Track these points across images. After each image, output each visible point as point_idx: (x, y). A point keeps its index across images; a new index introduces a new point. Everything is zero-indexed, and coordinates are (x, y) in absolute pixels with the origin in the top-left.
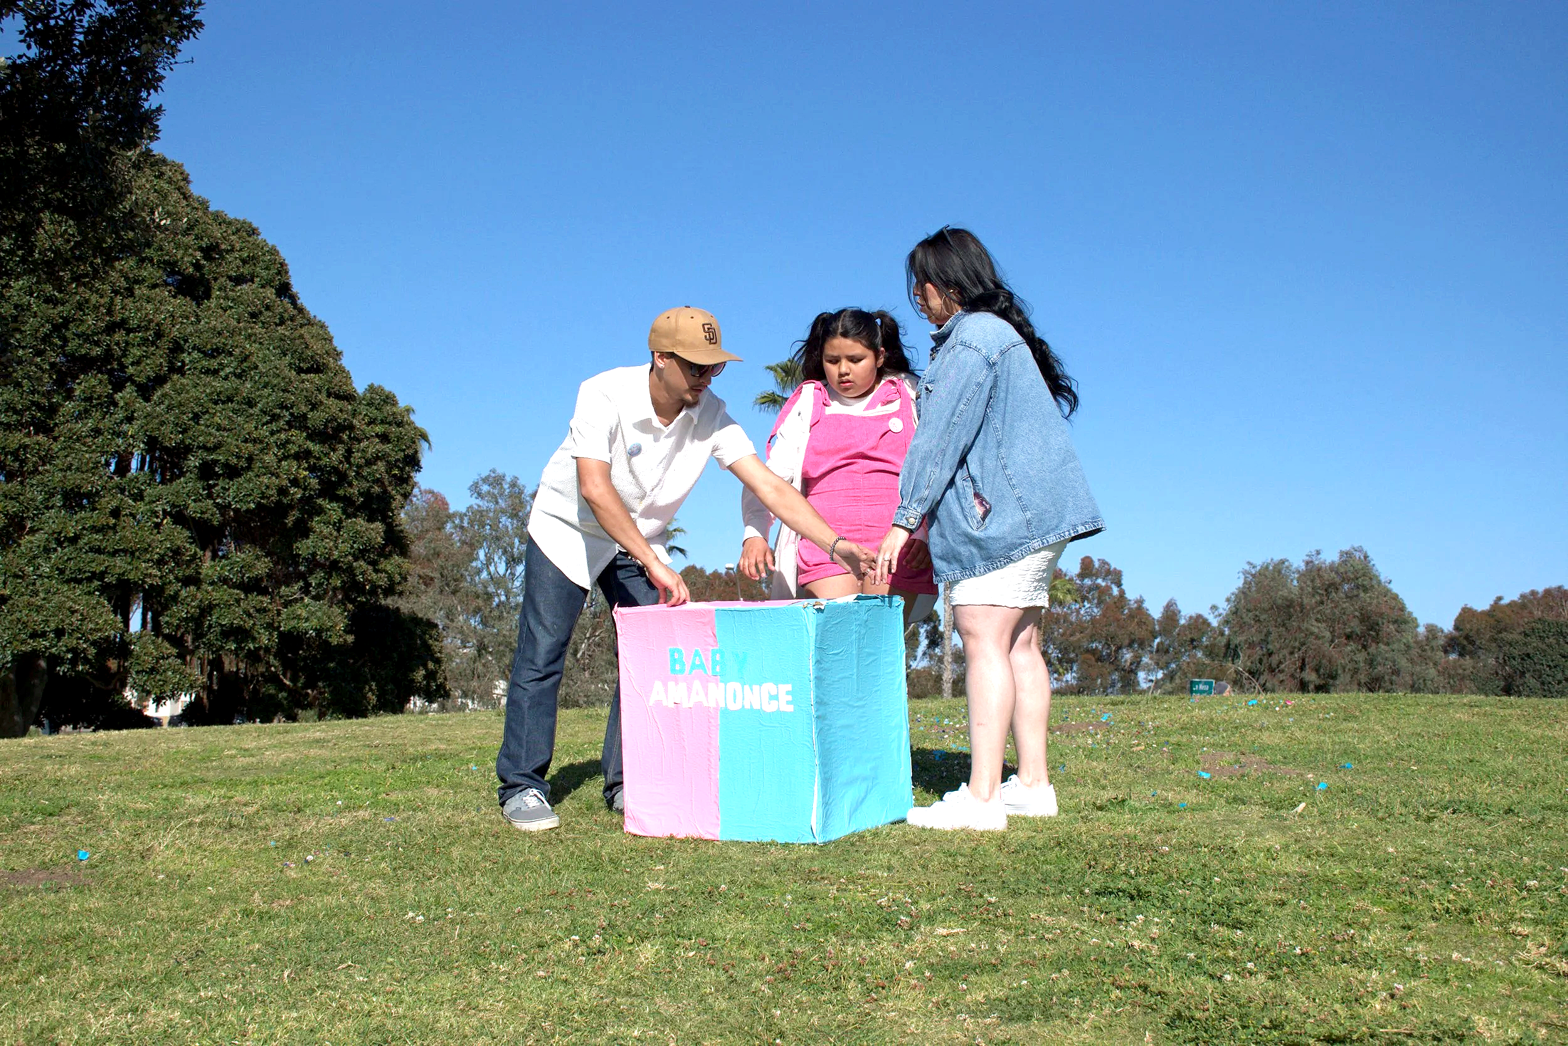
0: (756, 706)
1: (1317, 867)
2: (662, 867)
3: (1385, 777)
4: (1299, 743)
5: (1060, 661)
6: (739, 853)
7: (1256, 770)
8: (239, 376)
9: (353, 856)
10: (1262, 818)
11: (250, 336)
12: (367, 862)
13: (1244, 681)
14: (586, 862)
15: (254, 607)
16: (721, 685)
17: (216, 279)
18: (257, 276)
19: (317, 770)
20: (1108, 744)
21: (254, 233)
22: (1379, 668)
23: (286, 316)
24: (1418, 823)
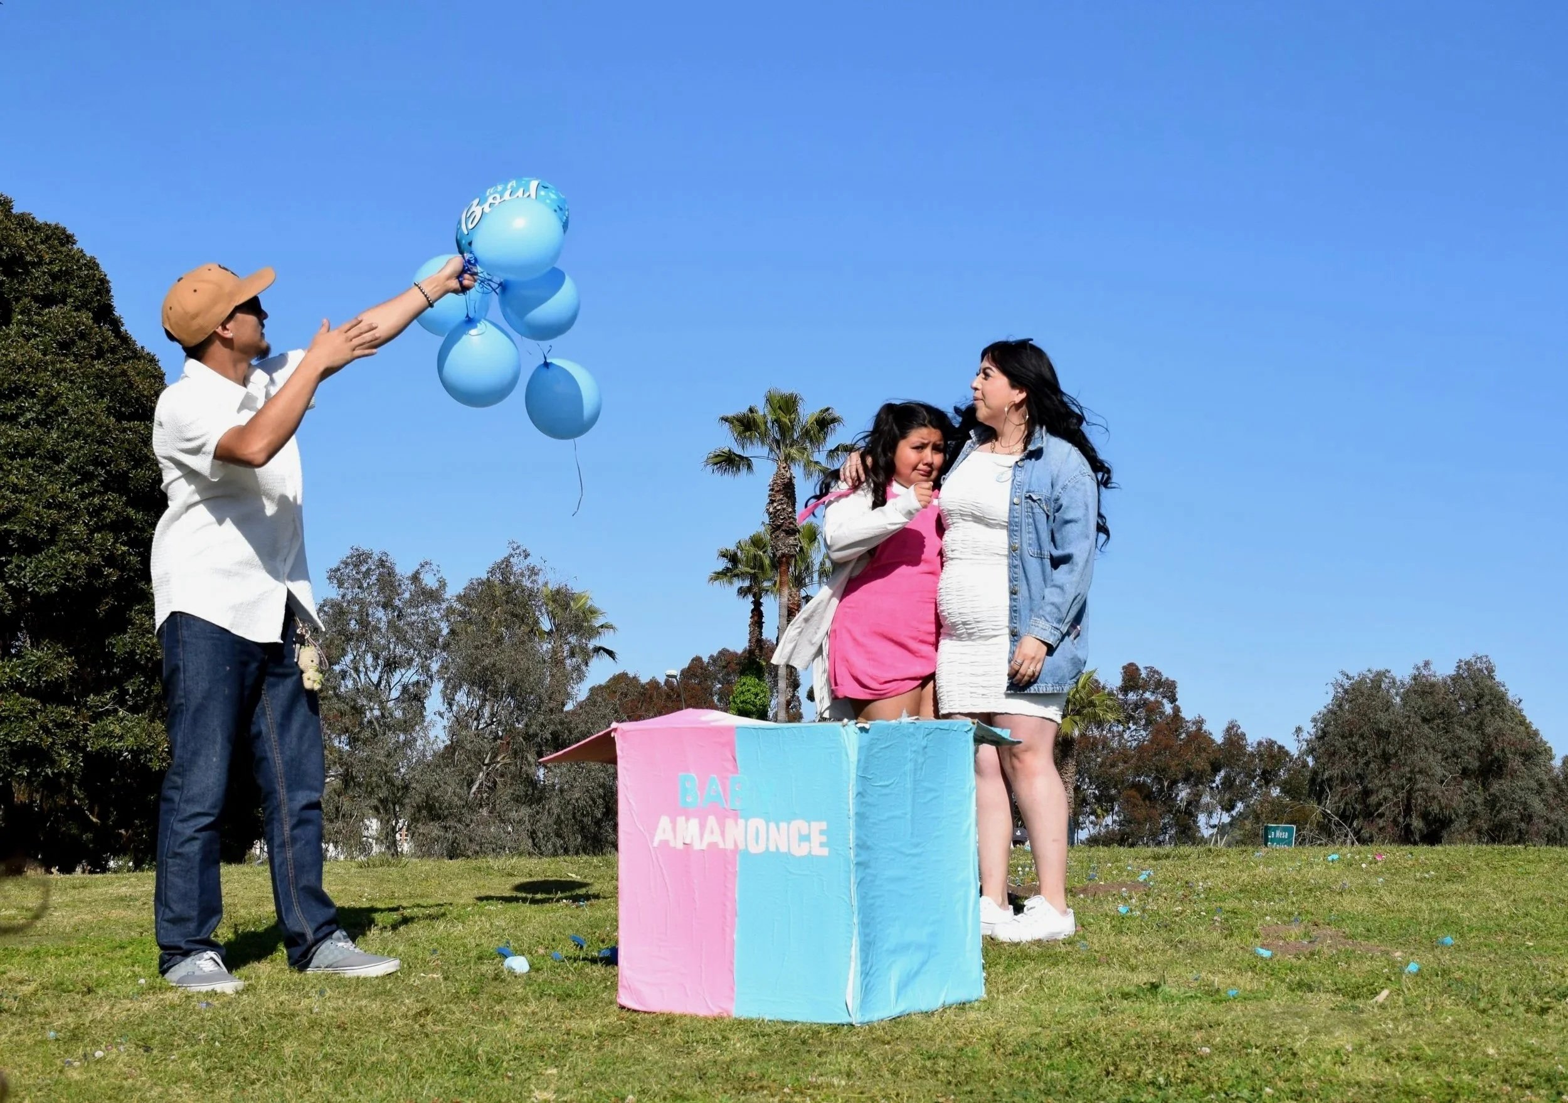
0: (783, 849)
1: (1398, 1074)
2: (555, 1071)
3: (1492, 956)
4: (1389, 910)
5: (1098, 799)
6: (656, 1053)
7: (1330, 946)
8: (42, 423)
9: (155, 1052)
10: (1332, 1009)
11: (58, 372)
12: (173, 1061)
13: (1333, 827)
14: (457, 1064)
15: (54, 721)
16: (741, 822)
17: (17, 300)
18: (71, 296)
19: (118, 939)
20: (1144, 910)
21: (68, 242)
22: (1504, 813)
23: (105, 346)
24: (1529, 1015)
